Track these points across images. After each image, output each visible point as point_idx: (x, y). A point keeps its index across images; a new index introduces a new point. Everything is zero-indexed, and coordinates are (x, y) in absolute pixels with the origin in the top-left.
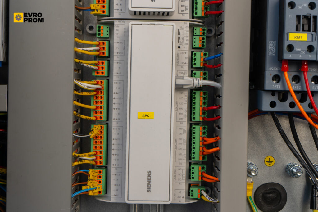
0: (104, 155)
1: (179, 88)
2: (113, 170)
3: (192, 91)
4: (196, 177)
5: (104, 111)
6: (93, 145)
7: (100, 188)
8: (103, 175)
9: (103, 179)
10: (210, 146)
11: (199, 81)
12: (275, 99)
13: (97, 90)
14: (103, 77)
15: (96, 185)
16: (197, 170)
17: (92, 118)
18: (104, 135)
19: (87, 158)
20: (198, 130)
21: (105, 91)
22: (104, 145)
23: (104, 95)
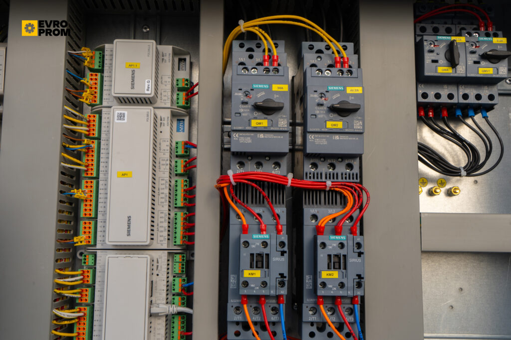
3: (173, 316)
5: (86, 337)
12: (239, 328)
13: (79, 317)
14: (86, 306)
21: (88, 318)
23: (87, 323)
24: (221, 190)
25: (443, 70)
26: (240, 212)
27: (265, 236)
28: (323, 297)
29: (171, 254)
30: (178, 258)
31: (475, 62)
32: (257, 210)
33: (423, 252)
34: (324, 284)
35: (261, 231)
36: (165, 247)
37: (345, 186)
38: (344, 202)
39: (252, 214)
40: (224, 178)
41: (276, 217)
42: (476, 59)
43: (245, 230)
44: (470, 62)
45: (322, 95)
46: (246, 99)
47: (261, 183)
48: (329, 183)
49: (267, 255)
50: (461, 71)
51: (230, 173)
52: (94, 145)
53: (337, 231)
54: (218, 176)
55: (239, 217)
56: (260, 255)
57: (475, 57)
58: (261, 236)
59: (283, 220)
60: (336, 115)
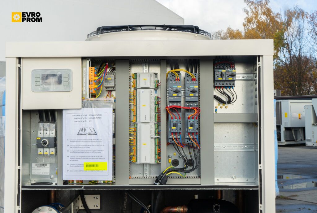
0: (136, 153)
1: (151, 138)
2: (138, 156)
3: (156, 138)
4: (157, 158)
5: (136, 143)
6: (133, 151)
7: (135, 160)
8: (136, 158)
9: (136, 159)
10: (159, 150)
11: (157, 136)
12: (171, 140)
13: (134, 139)
14: (135, 136)
15: (134, 160)
16: (157, 156)
17: (133, 145)
18: (136, 149)
19: (132, 154)
20: (157, 147)
21: (136, 139)
22: (136, 151)
23: (136, 140)
24: (167, 109)
25: (220, 79)
26: (171, 114)
27: (176, 120)
28: (190, 133)
29: (155, 124)
30: (156, 125)
31: (228, 77)
32: (175, 114)
33: (214, 123)
34: (189, 130)
35: (176, 119)
36: (153, 122)
37: (194, 108)
38: (195, 111)
39: (174, 115)
40: (167, 107)
41: (179, 115)
42: (228, 76)
43: (172, 118)
44: (226, 77)
45: (189, 88)
46: (172, 90)
47: (176, 108)
48: (191, 108)
49: (177, 124)
50: (224, 79)
51: (169, 106)
52: (135, 98)
53: (193, 118)
54: (166, 106)
55: (171, 116)
56: (175, 124)
57: (228, 75)
58: (175, 120)
59: (181, 116)
60: (192, 93)
